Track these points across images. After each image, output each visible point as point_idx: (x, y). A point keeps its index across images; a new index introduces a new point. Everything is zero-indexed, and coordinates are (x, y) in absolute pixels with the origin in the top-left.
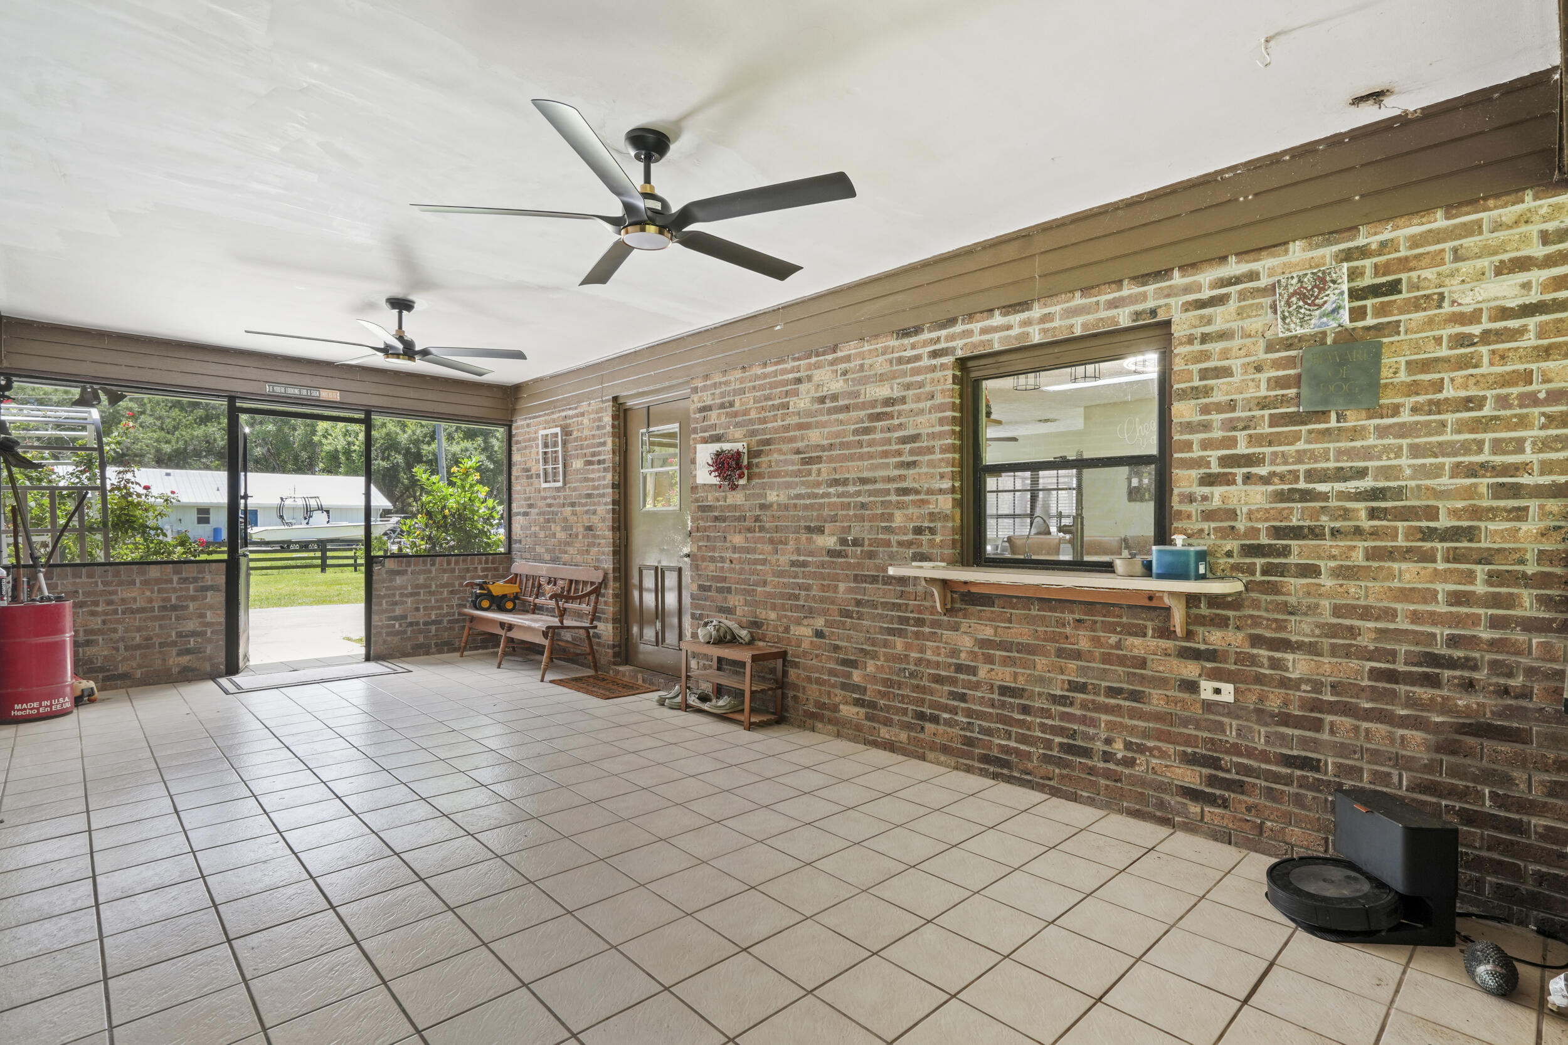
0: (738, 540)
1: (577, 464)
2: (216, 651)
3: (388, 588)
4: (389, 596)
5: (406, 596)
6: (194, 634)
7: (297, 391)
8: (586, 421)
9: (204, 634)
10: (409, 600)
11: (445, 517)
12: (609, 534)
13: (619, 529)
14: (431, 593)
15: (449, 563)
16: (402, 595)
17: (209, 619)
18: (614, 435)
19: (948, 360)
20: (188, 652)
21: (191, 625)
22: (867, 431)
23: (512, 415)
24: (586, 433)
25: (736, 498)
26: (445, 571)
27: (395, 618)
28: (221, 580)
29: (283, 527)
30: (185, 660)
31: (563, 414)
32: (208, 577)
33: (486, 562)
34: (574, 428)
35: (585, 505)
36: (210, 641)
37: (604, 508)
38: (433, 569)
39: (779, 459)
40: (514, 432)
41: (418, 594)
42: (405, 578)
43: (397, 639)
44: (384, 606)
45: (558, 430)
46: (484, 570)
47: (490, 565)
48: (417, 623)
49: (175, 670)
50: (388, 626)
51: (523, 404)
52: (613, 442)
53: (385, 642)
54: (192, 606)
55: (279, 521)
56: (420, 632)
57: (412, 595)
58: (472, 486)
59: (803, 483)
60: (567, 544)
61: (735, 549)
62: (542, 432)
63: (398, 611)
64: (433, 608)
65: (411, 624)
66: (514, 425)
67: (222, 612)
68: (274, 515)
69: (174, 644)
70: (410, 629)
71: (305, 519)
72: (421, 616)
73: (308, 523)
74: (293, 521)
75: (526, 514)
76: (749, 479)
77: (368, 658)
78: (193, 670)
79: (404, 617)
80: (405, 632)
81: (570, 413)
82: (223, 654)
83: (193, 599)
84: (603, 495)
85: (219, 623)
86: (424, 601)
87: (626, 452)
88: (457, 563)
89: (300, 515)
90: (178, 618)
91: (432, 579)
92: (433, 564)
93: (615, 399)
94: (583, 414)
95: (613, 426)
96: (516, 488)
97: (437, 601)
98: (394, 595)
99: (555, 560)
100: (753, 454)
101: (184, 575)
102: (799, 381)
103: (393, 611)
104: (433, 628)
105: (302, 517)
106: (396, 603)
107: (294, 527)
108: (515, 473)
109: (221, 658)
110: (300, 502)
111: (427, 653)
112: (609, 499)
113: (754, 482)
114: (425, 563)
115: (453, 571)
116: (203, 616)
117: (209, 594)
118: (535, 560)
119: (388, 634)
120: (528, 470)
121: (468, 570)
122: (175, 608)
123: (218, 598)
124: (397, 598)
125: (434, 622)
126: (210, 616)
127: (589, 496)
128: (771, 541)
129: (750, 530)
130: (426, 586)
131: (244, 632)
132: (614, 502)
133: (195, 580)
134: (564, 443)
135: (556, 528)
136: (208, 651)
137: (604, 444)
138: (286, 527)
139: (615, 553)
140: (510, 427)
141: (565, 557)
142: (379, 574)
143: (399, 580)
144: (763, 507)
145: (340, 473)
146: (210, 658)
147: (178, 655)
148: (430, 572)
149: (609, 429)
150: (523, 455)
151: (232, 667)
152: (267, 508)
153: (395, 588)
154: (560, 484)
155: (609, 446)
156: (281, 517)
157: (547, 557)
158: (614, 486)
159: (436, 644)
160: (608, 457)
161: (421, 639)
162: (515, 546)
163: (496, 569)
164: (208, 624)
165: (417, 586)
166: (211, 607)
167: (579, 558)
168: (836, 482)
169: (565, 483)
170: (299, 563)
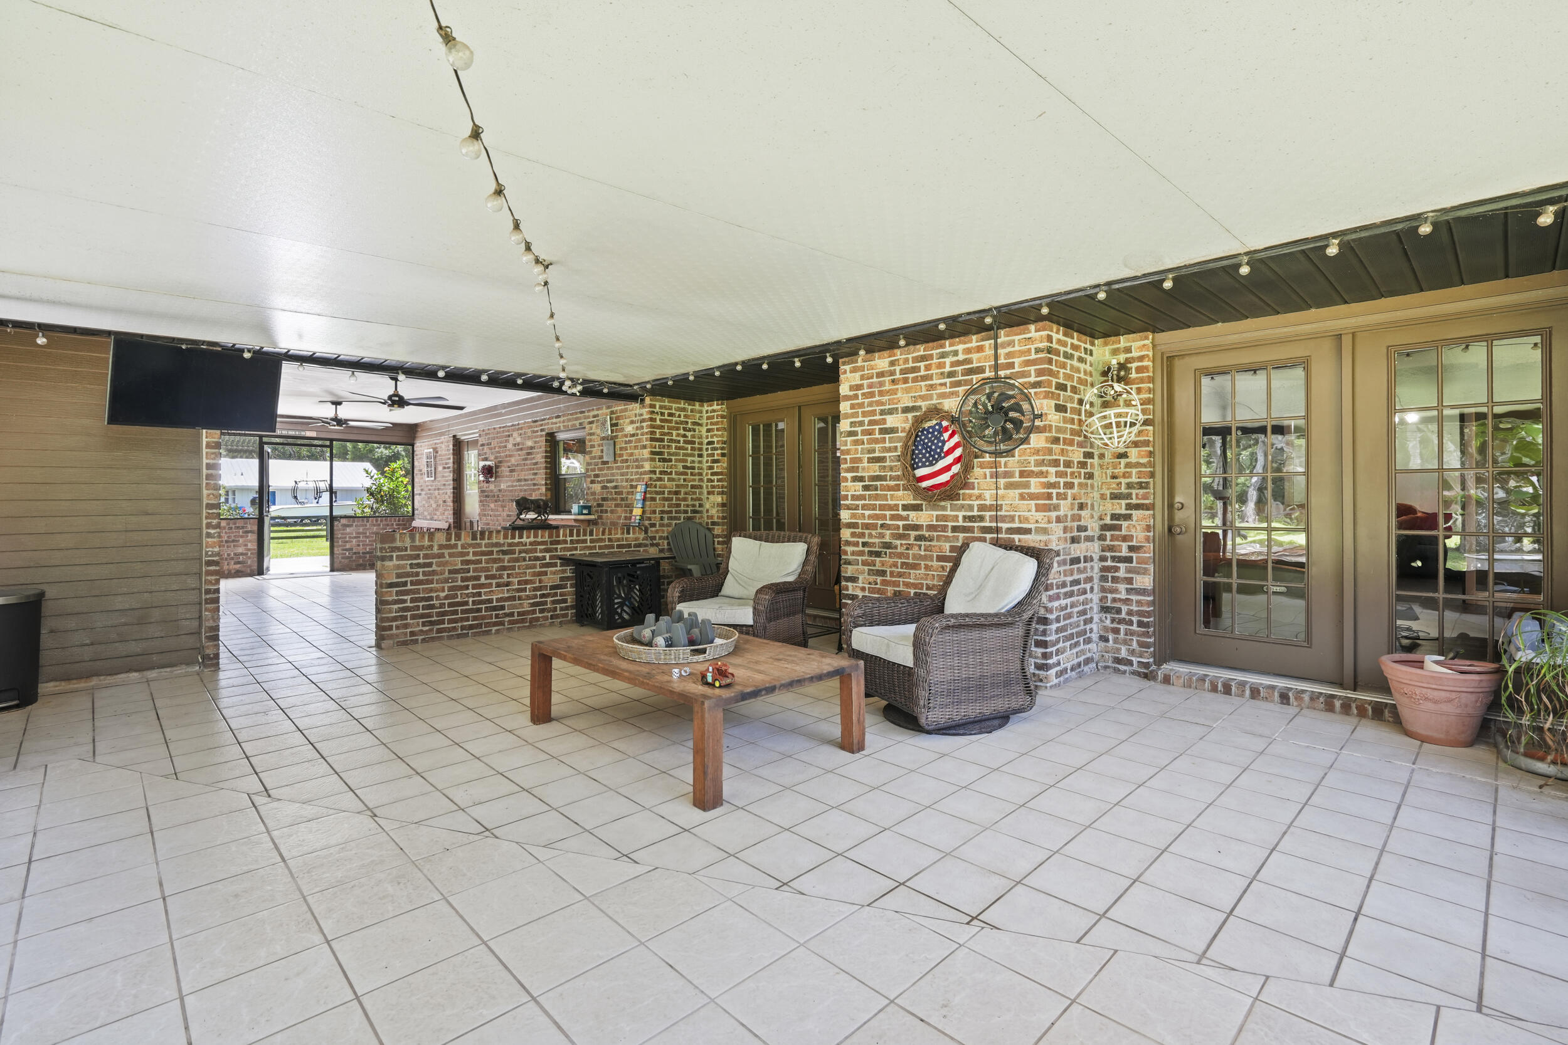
0: (492, 506)
1: (440, 468)
2: (252, 562)
3: (342, 534)
4: (343, 538)
5: (353, 538)
6: (242, 554)
7: (294, 433)
8: (443, 446)
9: (247, 554)
10: (354, 540)
11: (382, 496)
12: (451, 504)
13: (457, 501)
14: (367, 537)
15: (377, 521)
16: (350, 537)
17: (249, 547)
18: (454, 454)
19: (544, 433)
20: (239, 563)
21: (240, 550)
22: (526, 459)
23: (414, 440)
24: (444, 452)
25: (492, 487)
26: (374, 525)
27: (346, 550)
28: (255, 528)
29: (297, 506)
30: (238, 566)
31: (435, 441)
32: (249, 526)
33: (399, 521)
34: (439, 449)
35: (443, 490)
36: (250, 558)
37: (449, 491)
38: (368, 524)
39: (504, 470)
40: (415, 449)
41: (359, 537)
42: (352, 528)
43: (346, 561)
44: (340, 543)
45: (431, 450)
46: (397, 525)
47: (401, 522)
48: (359, 553)
49: (233, 571)
50: (343, 554)
51: (419, 434)
52: (454, 458)
53: (340, 562)
54: (241, 540)
55: (294, 500)
56: (360, 557)
57: (355, 537)
58: (397, 478)
59: (510, 481)
60: (436, 510)
61: (492, 510)
62: (426, 451)
63: (348, 546)
64: (367, 545)
65: (355, 553)
66: (415, 446)
67: (255, 544)
68: (289, 496)
69: (232, 559)
70: (354, 556)
71: (316, 499)
72: (361, 549)
73: (317, 503)
74: (306, 501)
75: (420, 494)
76: (496, 478)
77: (332, 570)
78: (242, 572)
79: (352, 549)
80: (352, 557)
81: (438, 441)
82: (256, 564)
83: (242, 537)
84: (449, 485)
85: (254, 549)
86: (363, 541)
87: (460, 463)
88: (381, 521)
89: (311, 495)
90: (234, 546)
91: (367, 529)
92: (368, 521)
93: (454, 436)
94: (442, 443)
95: (453, 450)
96: (416, 480)
97: (370, 541)
98: (346, 537)
99: (432, 519)
100: (497, 467)
101: (237, 525)
102: (509, 436)
103: (345, 546)
104: (368, 556)
105: (313, 497)
106: (347, 542)
107: (306, 505)
108: (415, 472)
109: (255, 567)
110: (312, 485)
111: (364, 569)
112: (451, 487)
113: (498, 479)
114: (363, 521)
115: (379, 525)
116: (246, 545)
117: (249, 534)
118: (424, 519)
119: (343, 558)
120: (421, 471)
121: (388, 525)
122: (233, 541)
123: (253, 537)
124: (347, 539)
125: (368, 553)
126: (250, 546)
127: (444, 485)
128: (502, 506)
129: (496, 501)
130: (363, 533)
131: (268, 556)
132: (454, 488)
133: (243, 527)
134: (435, 457)
135: (432, 502)
136: (249, 563)
137: (450, 459)
138: (300, 506)
139: (454, 514)
140: (413, 445)
141: (436, 517)
142: (337, 526)
143: (348, 530)
144: (500, 491)
145: (348, 459)
146: (250, 566)
147: (234, 564)
148: (366, 526)
149: (451, 451)
150: (419, 462)
151: (260, 571)
152: (283, 490)
153: (346, 534)
154: (433, 479)
155: (451, 460)
156: (296, 497)
157: (428, 517)
158: (454, 480)
159: (369, 565)
160: (451, 465)
161: (361, 561)
162: (416, 512)
163: (405, 525)
164: (249, 550)
165: (359, 533)
166: (250, 541)
167: (441, 517)
168: (519, 480)
169: (435, 478)
170: (309, 534)
